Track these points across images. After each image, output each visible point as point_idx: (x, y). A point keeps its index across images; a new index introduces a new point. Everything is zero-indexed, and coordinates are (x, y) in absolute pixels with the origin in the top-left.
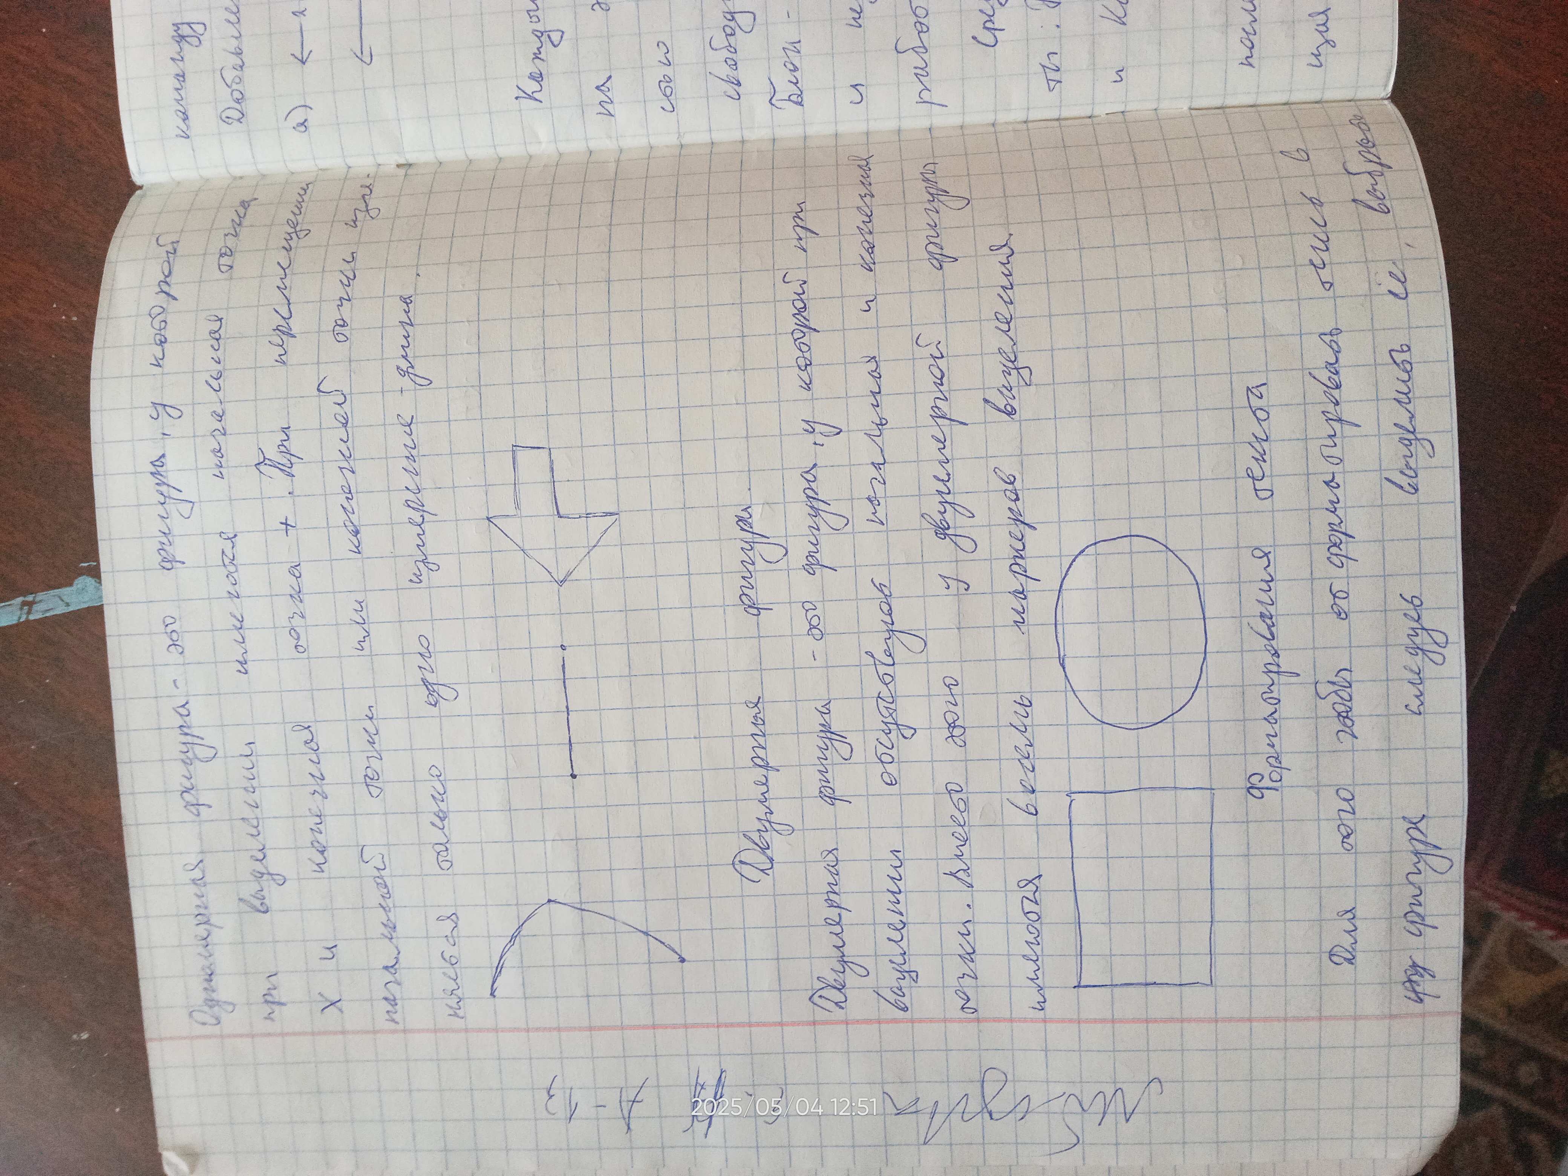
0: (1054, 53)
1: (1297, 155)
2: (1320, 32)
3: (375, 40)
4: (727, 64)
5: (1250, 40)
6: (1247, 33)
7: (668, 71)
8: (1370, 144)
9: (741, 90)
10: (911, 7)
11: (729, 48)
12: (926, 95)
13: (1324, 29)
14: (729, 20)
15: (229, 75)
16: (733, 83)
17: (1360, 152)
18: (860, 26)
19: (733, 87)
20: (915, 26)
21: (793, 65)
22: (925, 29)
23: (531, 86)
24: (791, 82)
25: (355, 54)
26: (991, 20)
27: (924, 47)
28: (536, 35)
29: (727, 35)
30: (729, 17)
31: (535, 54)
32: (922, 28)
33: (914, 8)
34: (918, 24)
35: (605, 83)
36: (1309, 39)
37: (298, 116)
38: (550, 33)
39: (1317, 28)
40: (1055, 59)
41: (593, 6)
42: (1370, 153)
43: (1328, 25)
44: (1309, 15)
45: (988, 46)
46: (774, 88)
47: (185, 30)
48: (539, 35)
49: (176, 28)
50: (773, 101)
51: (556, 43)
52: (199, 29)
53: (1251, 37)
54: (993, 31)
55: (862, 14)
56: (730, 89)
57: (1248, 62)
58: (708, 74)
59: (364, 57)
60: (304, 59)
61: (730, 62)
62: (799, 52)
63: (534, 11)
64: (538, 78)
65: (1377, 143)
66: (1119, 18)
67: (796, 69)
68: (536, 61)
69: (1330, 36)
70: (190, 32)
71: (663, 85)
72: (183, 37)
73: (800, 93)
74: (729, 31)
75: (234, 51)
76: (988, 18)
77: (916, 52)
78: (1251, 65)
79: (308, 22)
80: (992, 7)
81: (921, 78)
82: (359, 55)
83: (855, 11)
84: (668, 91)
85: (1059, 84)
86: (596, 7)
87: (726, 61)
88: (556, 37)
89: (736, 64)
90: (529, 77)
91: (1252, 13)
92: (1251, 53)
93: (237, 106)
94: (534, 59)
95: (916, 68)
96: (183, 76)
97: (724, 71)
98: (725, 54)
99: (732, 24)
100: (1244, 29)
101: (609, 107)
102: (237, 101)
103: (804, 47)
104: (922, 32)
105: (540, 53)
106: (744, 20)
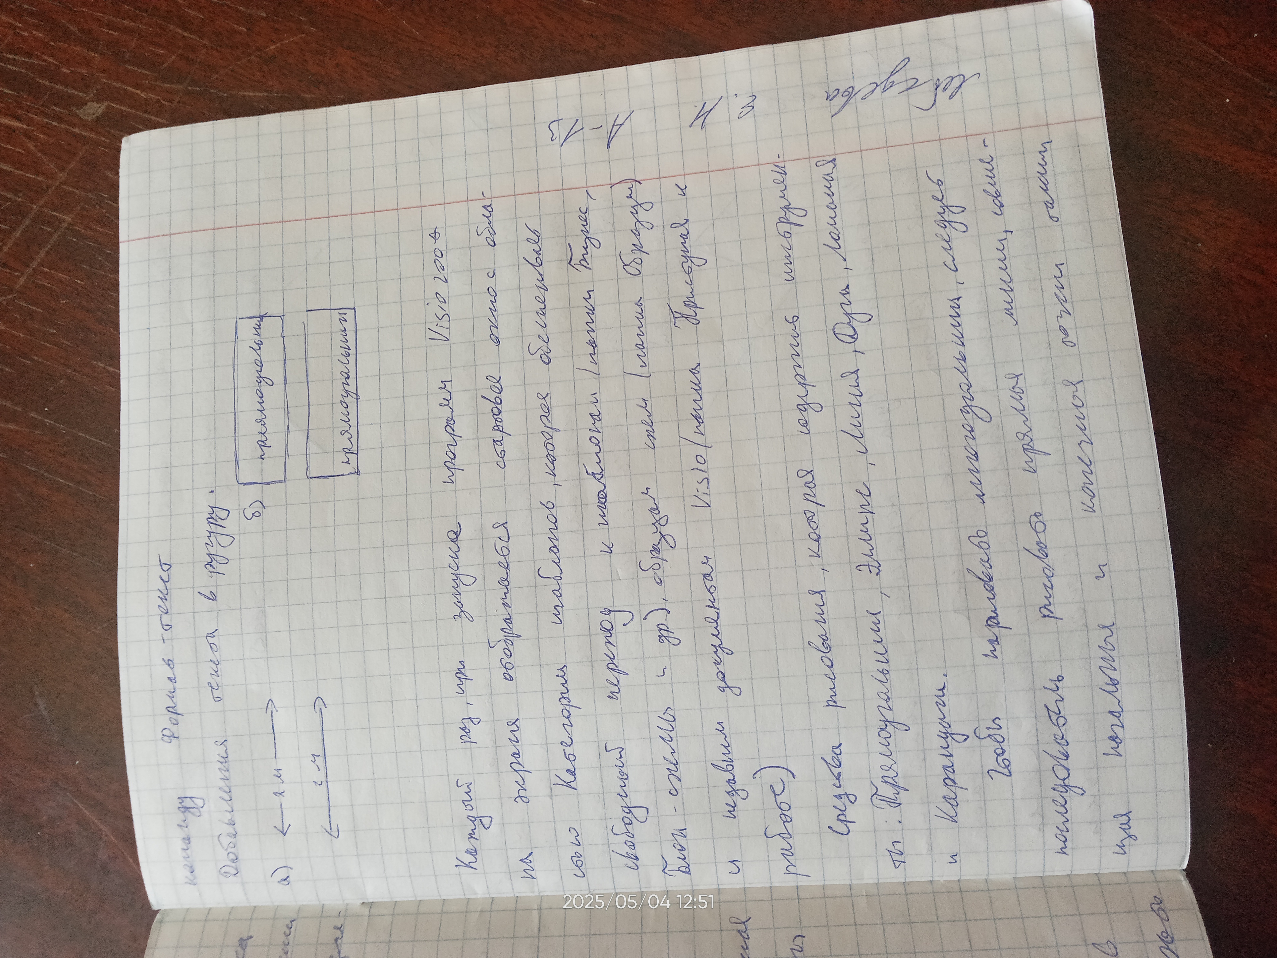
0: (898, 842)
1: (1106, 949)
2: (1124, 829)
3: (341, 819)
4: (627, 845)
5: (1063, 835)
6: (1061, 830)
7: (577, 849)
8: (1169, 939)
9: (638, 863)
10: (777, 803)
11: (628, 834)
12: (791, 869)
13: (1127, 827)
14: (627, 813)
15: (226, 840)
16: (632, 858)
17: (1160, 948)
18: (735, 817)
19: (632, 861)
20: (781, 817)
21: (681, 846)
22: (789, 820)
23: (468, 858)
24: (680, 858)
25: (325, 829)
26: (843, 814)
27: (789, 834)
28: (471, 820)
29: (625, 824)
30: (627, 810)
31: (470, 834)
32: (786, 819)
33: (779, 804)
34: (782, 816)
35: (528, 857)
36: (1114, 834)
37: (282, 874)
38: (481, 818)
39: (1121, 826)
40: (899, 846)
41: (515, 799)
42: (1168, 949)
43: (1131, 824)
44: (1114, 817)
45: (842, 834)
46: (666, 862)
47: (188, 803)
48: (473, 819)
49: (181, 801)
50: (666, 871)
51: (487, 826)
52: (200, 803)
53: (1064, 833)
54: (845, 823)
55: (735, 808)
56: (630, 862)
57: (1063, 851)
58: (611, 852)
59: (333, 832)
60: (285, 832)
61: (629, 844)
62: (685, 837)
63: (469, 801)
64: (474, 852)
65: (1176, 937)
66: (951, 817)
67: (683, 849)
68: (472, 840)
69: (1132, 832)
70: (192, 805)
71: (575, 859)
72: (187, 808)
73: (687, 866)
74: (627, 821)
75: (227, 822)
76: (840, 813)
77: (782, 837)
78: (1065, 853)
79: (286, 801)
80: (844, 804)
81: (787, 857)
82: (329, 830)
83: (730, 805)
84: (579, 863)
85: (903, 863)
86: (518, 799)
87: (626, 843)
88: (486, 821)
89: (634, 845)
90: (466, 852)
91: (1064, 815)
92: (1065, 845)
93: (233, 865)
94: (469, 838)
95: (782, 849)
96: (189, 839)
97: (626, 850)
98: (625, 837)
99: (629, 816)
100: (1058, 828)
101: (532, 873)
102: (233, 861)
103: (688, 832)
104: (786, 822)
105: (474, 833)
106: (639, 813)
